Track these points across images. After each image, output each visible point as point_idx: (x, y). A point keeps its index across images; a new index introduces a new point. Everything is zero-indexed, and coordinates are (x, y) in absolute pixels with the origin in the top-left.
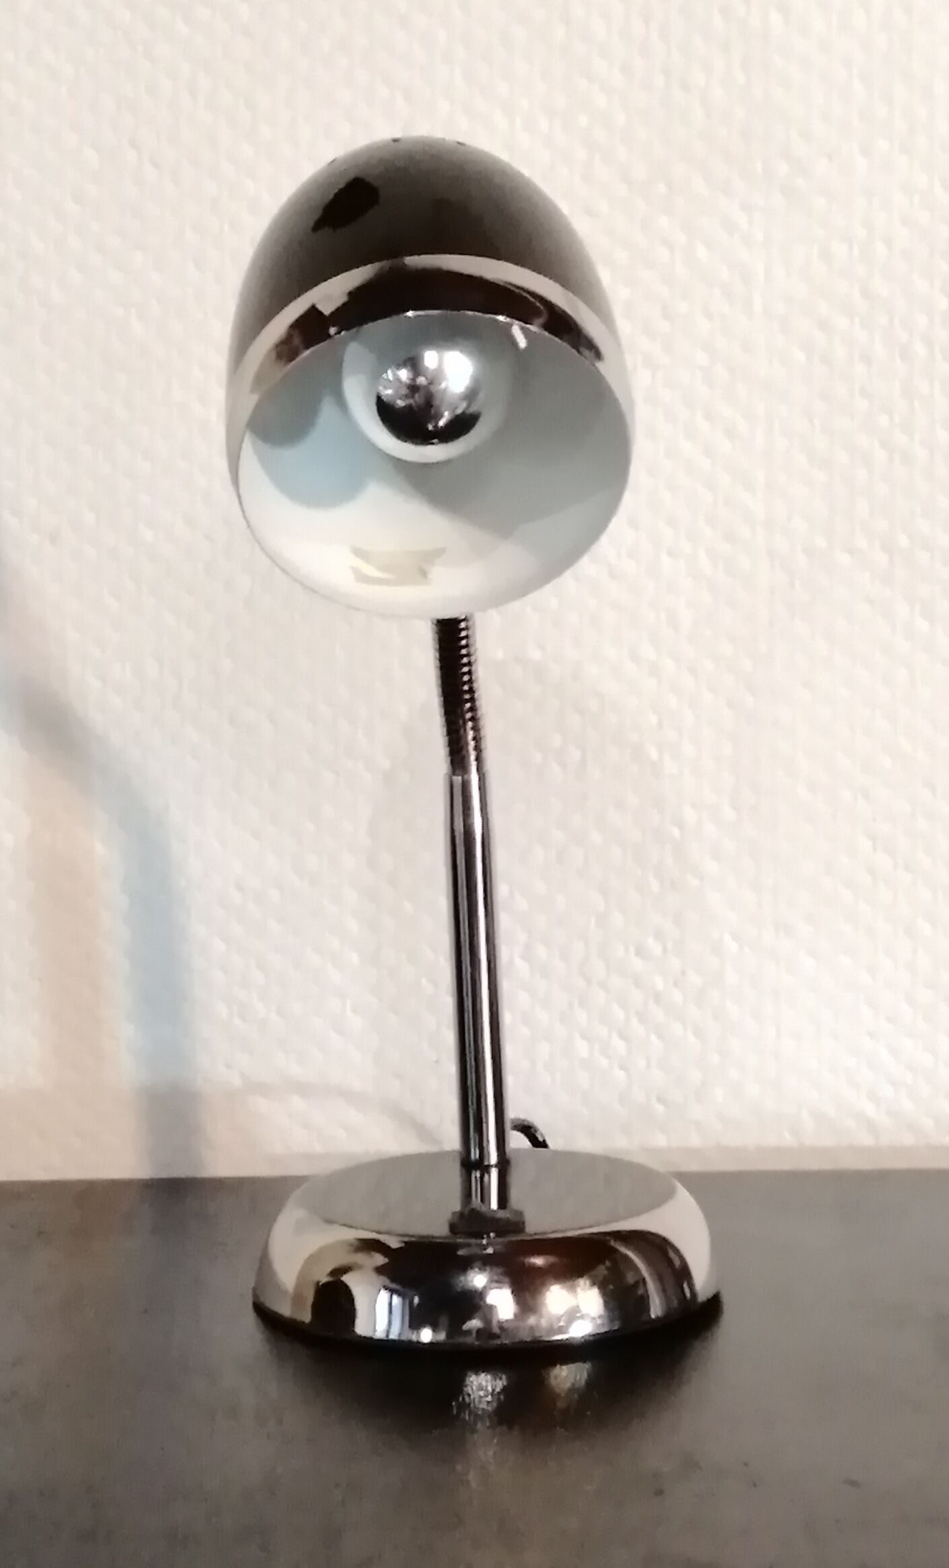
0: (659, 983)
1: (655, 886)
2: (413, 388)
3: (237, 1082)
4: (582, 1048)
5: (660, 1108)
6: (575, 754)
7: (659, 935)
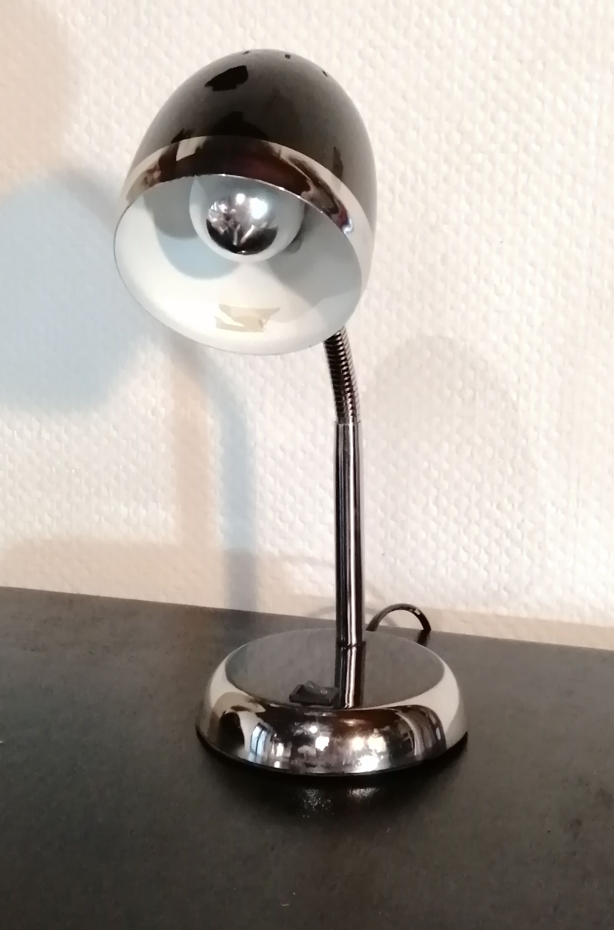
0: (509, 525)
1: (510, 471)
2: (228, 217)
3: (276, 553)
4: (463, 556)
5: (506, 594)
6: (469, 393)
7: (511, 499)
